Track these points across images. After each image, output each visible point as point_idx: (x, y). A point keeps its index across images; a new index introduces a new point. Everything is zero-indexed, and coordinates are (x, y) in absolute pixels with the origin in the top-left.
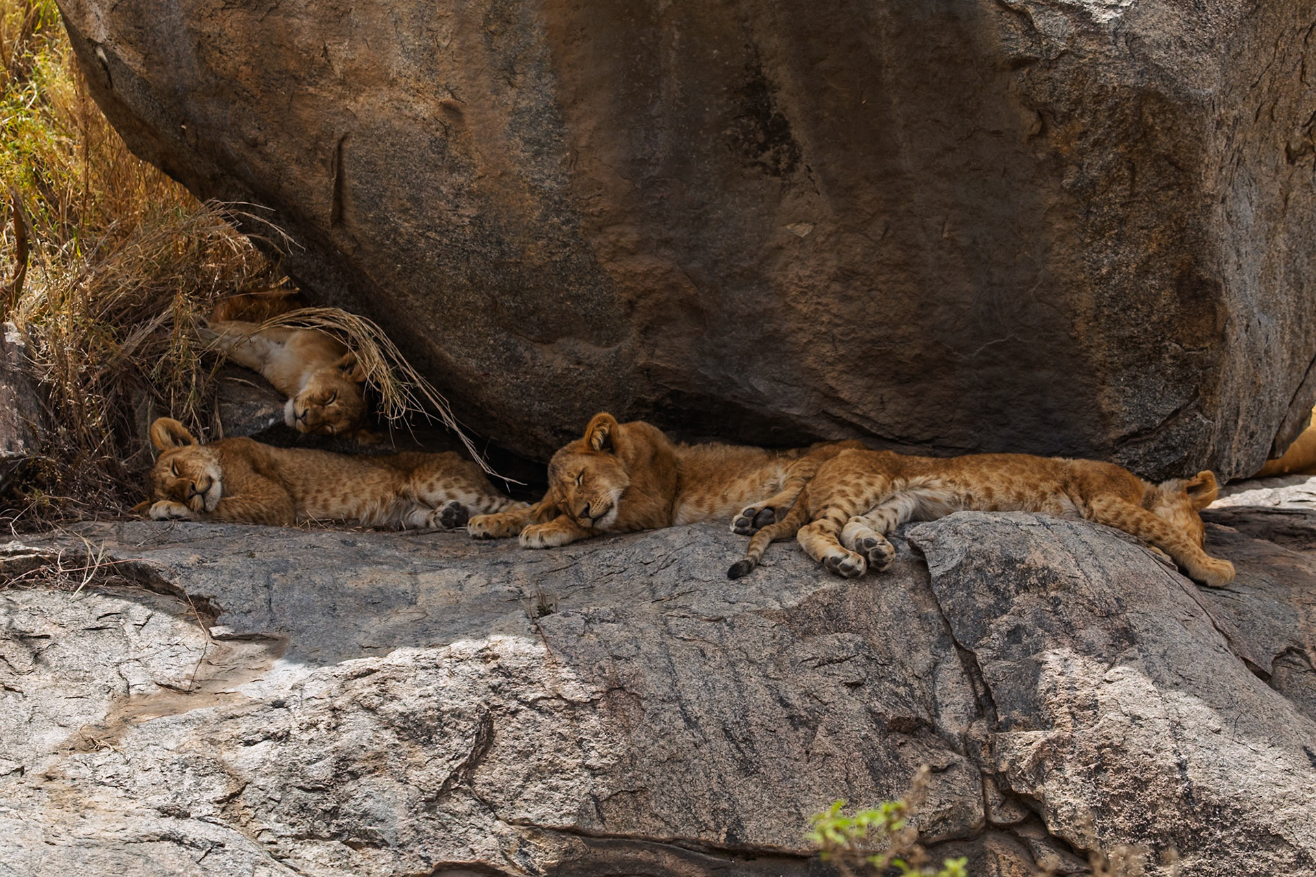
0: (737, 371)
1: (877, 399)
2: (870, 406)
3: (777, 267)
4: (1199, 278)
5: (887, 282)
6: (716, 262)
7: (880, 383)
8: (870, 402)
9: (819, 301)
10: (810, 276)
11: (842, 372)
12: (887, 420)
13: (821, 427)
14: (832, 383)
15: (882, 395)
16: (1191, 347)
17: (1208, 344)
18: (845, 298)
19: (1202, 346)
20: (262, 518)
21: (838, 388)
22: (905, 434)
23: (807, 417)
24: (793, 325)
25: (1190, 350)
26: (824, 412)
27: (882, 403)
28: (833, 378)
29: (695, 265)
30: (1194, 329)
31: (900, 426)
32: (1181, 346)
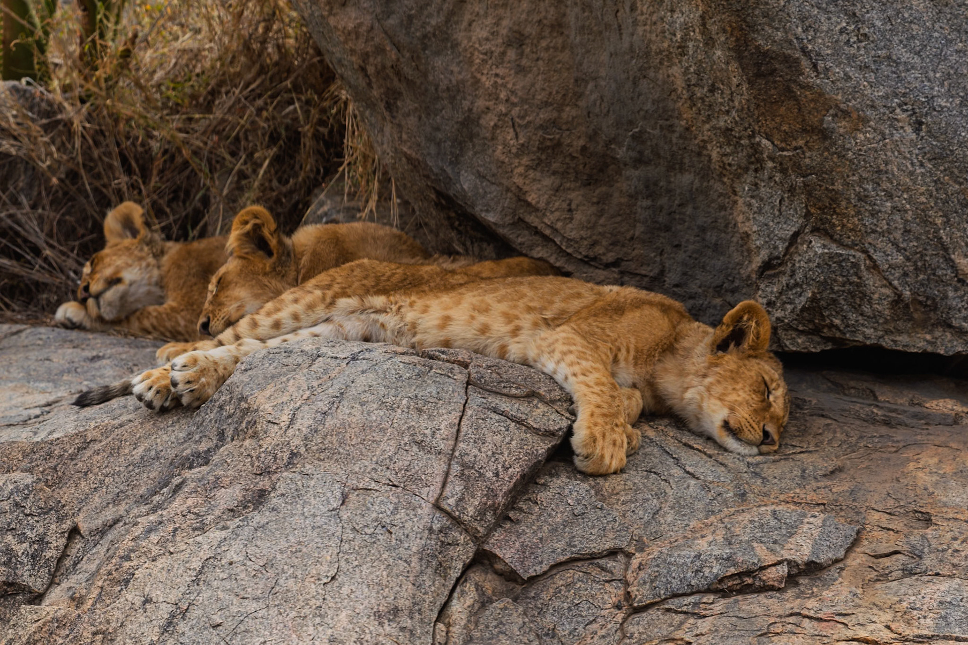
0: (451, 163)
1: (565, 205)
2: (557, 214)
3: (463, 27)
4: (758, 48)
5: (547, 49)
6: (410, 18)
7: (568, 185)
8: (557, 210)
9: (498, 71)
10: (487, 39)
11: (528, 168)
12: (573, 235)
13: (520, 240)
14: (519, 181)
15: (571, 201)
16: (783, 145)
17: (801, 143)
18: (521, 70)
19: (794, 144)
20: (180, 333)
21: (526, 188)
22: (591, 254)
23: (503, 226)
24: (481, 103)
25: (783, 150)
26: (519, 218)
27: (570, 210)
28: (521, 175)
29: (392, 21)
30: (778, 120)
31: (586, 243)
32: (773, 143)
